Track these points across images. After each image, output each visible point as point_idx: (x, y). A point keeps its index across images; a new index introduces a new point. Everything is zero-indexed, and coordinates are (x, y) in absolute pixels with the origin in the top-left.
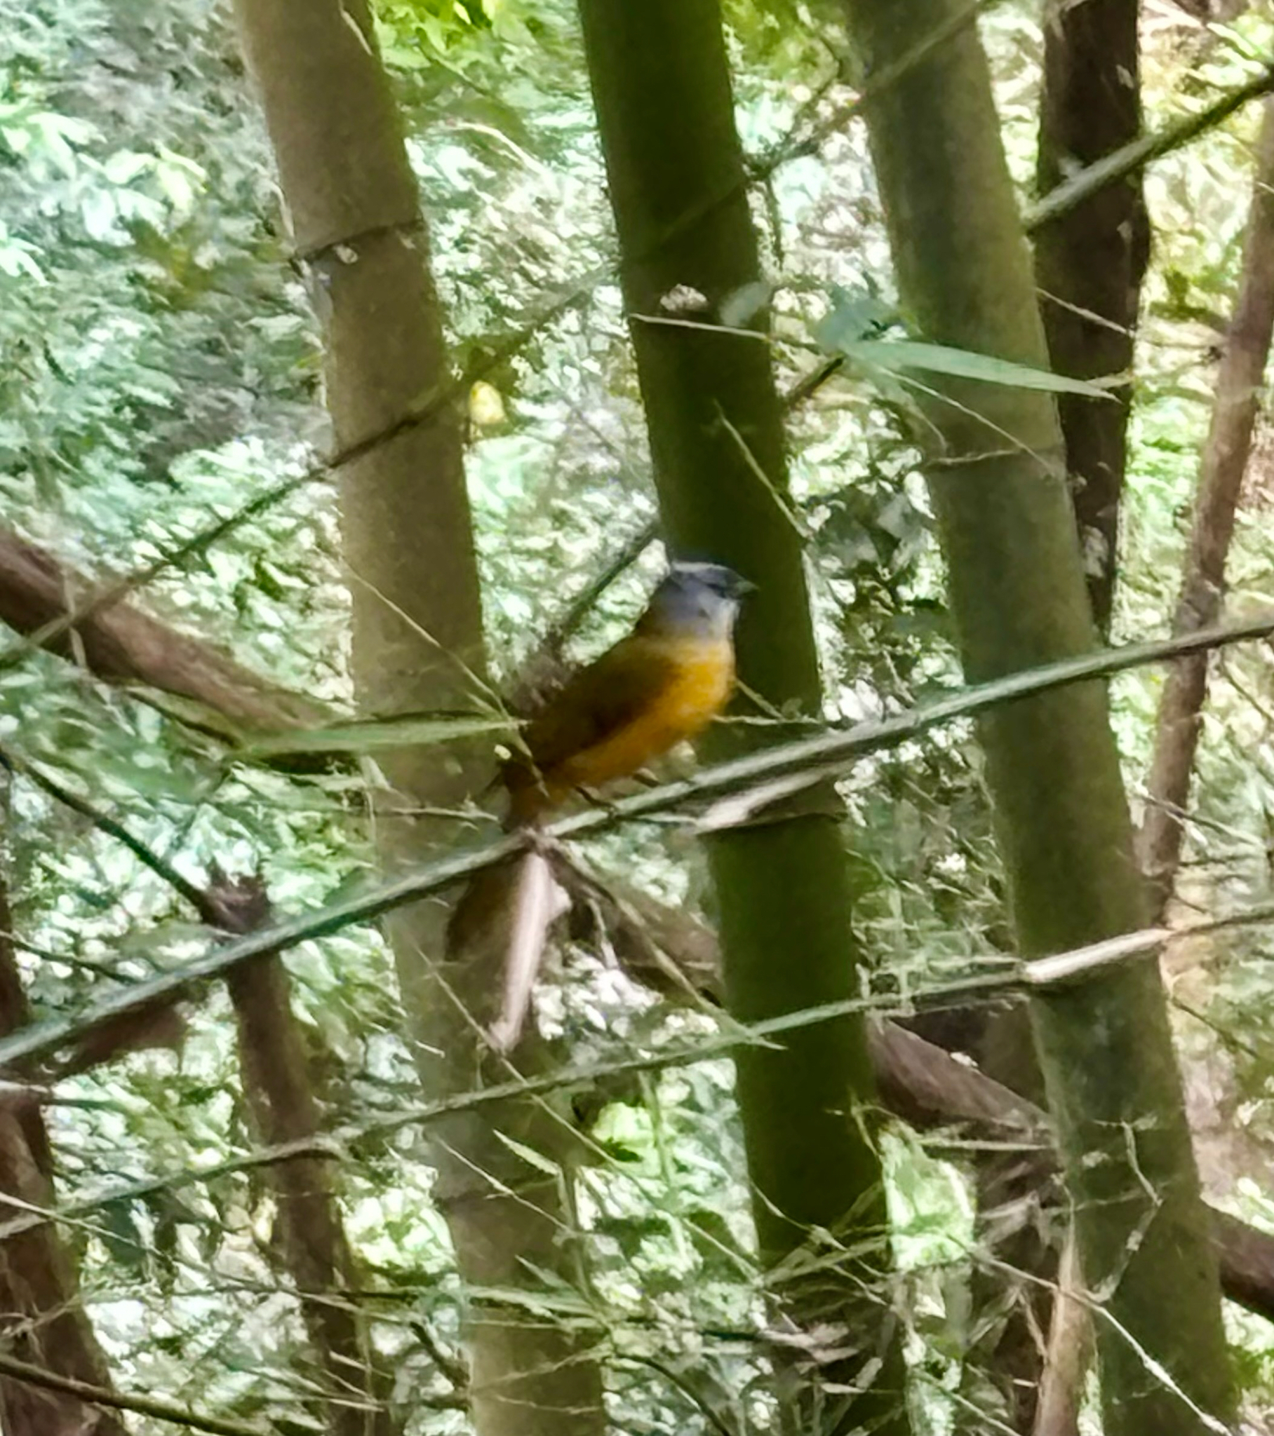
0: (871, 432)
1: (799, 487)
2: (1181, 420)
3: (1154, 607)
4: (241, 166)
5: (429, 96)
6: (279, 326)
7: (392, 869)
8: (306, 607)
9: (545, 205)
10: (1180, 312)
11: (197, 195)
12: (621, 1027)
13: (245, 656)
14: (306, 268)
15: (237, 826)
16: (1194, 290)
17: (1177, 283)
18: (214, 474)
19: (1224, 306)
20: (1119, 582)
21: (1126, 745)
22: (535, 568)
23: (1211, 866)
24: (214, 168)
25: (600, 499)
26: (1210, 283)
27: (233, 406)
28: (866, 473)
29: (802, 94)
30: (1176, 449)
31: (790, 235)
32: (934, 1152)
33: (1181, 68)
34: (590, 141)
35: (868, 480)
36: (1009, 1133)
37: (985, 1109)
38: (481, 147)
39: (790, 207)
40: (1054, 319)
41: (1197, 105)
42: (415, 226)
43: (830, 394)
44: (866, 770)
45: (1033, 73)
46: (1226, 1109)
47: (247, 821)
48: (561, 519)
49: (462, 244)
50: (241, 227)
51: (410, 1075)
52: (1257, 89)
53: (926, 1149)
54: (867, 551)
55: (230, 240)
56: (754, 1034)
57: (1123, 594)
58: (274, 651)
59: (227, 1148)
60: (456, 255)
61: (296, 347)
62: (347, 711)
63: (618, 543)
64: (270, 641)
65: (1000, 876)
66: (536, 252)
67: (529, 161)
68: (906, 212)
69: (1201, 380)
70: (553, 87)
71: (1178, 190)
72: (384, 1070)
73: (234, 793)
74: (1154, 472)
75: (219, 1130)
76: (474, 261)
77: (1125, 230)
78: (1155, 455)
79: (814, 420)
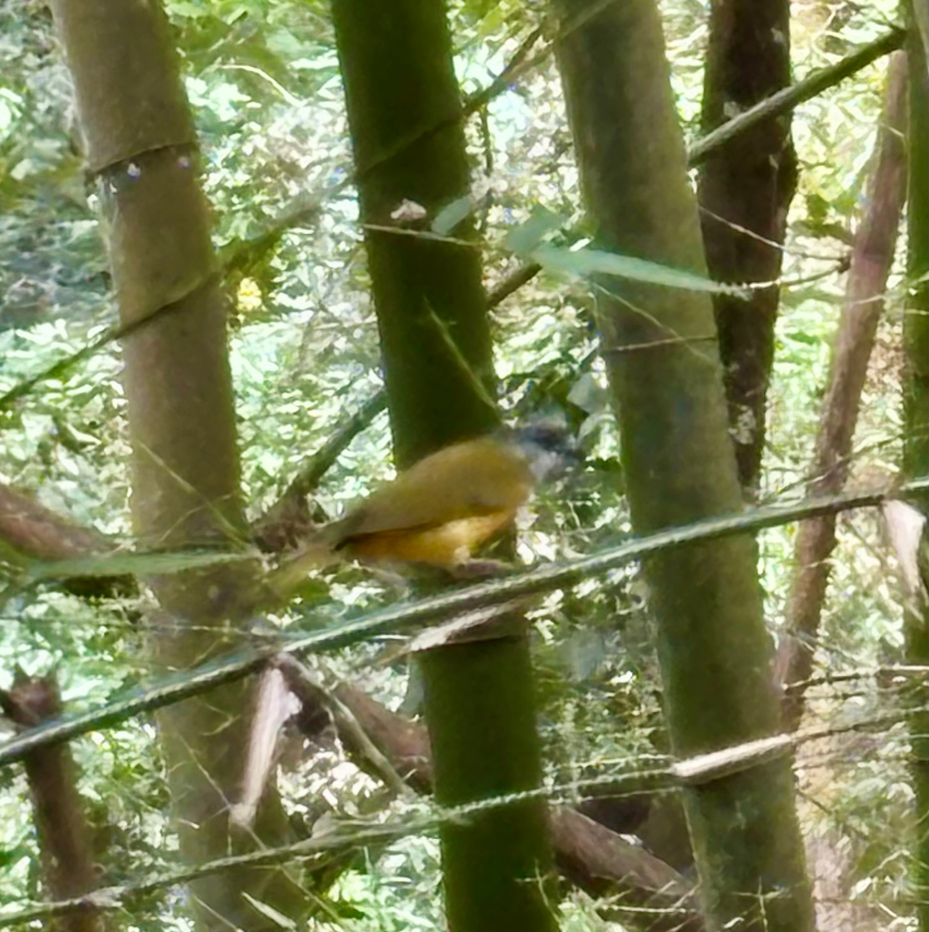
0: (564, 323)
1: (502, 368)
2: (818, 317)
3: (794, 471)
4: (52, 97)
5: (207, 42)
6: (81, 228)
7: (162, 674)
8: (99, 460)
9: (301, 133)
10: (818, 229)
11: (13, 118)
12: (351, 809)
13: (47, 499)
14: (99, 181)
15: (39, 638)
16: (832, 211)
17: (817, 205)
18: (26, 349)
19: (854, 224)
20: (765, 449)
21: (769, 583)
22: (287, 431)
23: (836, 684)
24: (30, 97)
25: (343, 375)
26: (844, 205)
27: (42, 292)
28: (557, 355)
29: (512, 45)
30: (811, 341)
31: (500, 161)
32: (605, 915)
33: (823, 30)
34: (336, 80)
35: (559, 361)
36: (667, 901)
37: (648, 881)
38: (250, 85)
39: (500, 139)
40: (711, 232)
41: (835, 59)
42: (190, 147)
43: (529, 291)
44: (554, 600)
45: (702, 31)
46: (846, 884)
47: (48, 634)
48: (309, 391)
49: (232, 163)
50: (50, 146)
51: (173, 844)
52: (884, 46)
53: (599, 912)
54: (558, 421)
55: (40, 157)
56: (454, 813)
57: (768, 461)
58: (70, 495)
59: (26, 901)
60: (225, 172)
61: (93, 245)
62: (127, 544)
63: (353, 410)
64: (67, 486)
65: (660, 689)
66: (292, 170)
67: (288, 96)
68: (591, 142)
69: (835, 285)
70: (309, 37)
71: (818, 128)
72: (155, 840)
73: (37, 611)
74: (793, 359)
75: (19, 886)
76: (241, 178)
77: (774, 162)
78: (795, 346)
79: (516, 313)
